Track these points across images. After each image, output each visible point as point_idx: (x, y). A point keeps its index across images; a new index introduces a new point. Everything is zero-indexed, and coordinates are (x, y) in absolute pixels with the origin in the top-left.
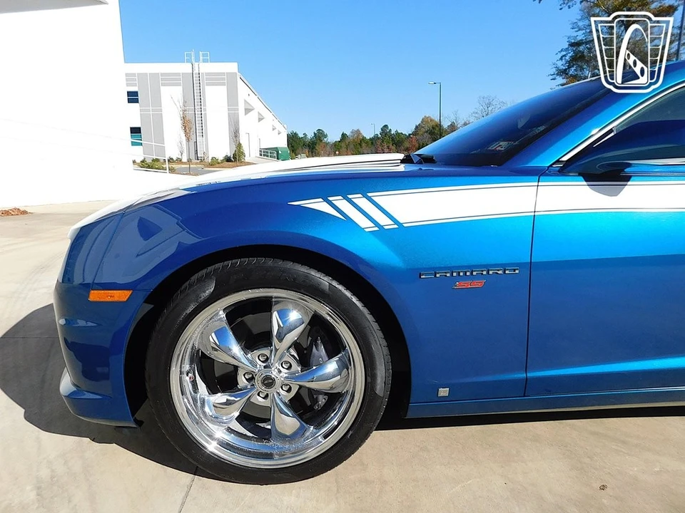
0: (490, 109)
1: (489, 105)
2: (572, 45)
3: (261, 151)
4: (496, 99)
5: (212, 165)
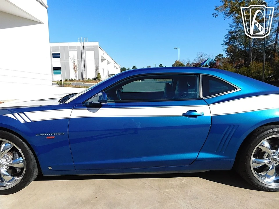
0: (202, 57)
1: (202, 56)
2: (230, 33)
3: (108, 76)
4: (204, 53)
5: (87, 82)
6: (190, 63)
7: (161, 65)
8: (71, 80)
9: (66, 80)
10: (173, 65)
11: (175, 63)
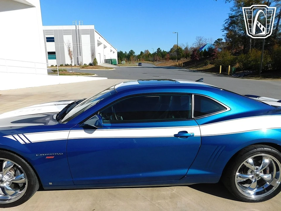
0: (201, 42)
1: (201, 40)
2: (230, 17)
3: (105, 61)
4: (204, 38)
5: (83, 68)
6: (189, 47)
7: (159, 49)
8: (67, 65)
9: (61, 65)
10: (171, 49)
11: (174, 47)
